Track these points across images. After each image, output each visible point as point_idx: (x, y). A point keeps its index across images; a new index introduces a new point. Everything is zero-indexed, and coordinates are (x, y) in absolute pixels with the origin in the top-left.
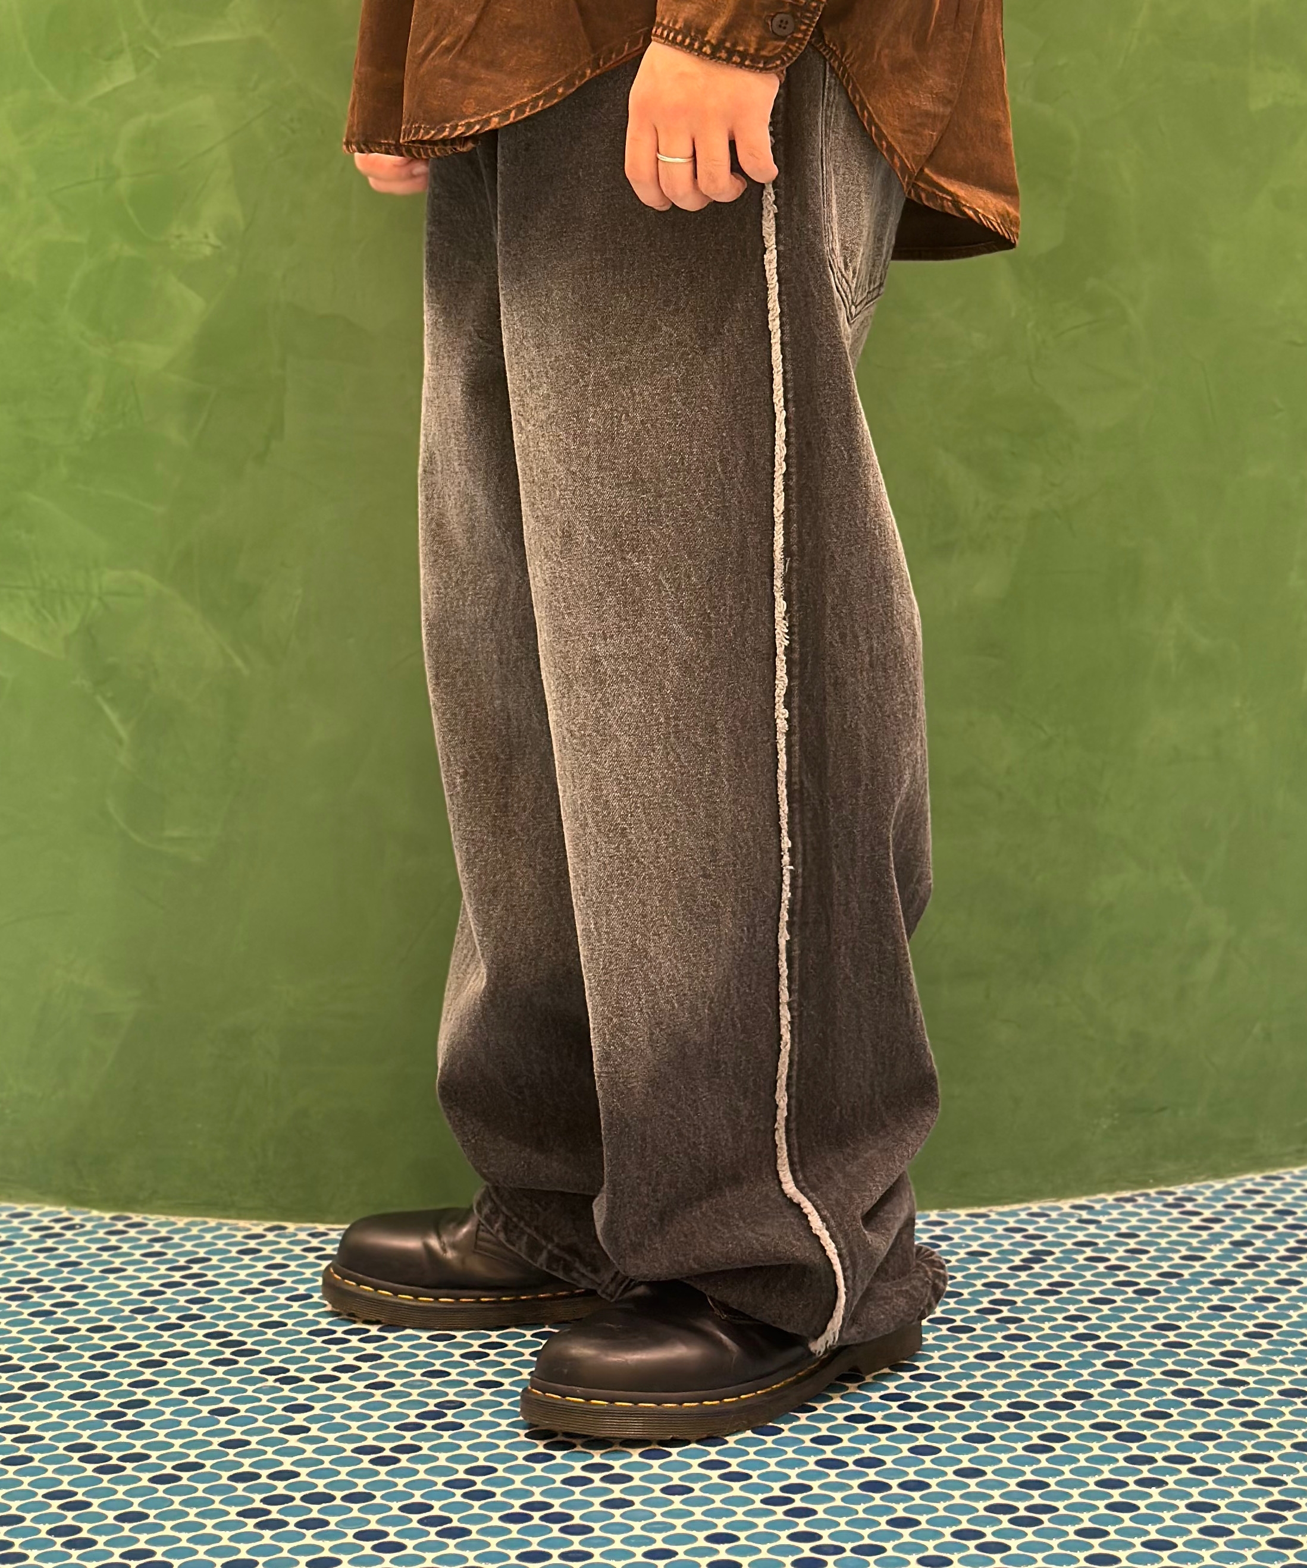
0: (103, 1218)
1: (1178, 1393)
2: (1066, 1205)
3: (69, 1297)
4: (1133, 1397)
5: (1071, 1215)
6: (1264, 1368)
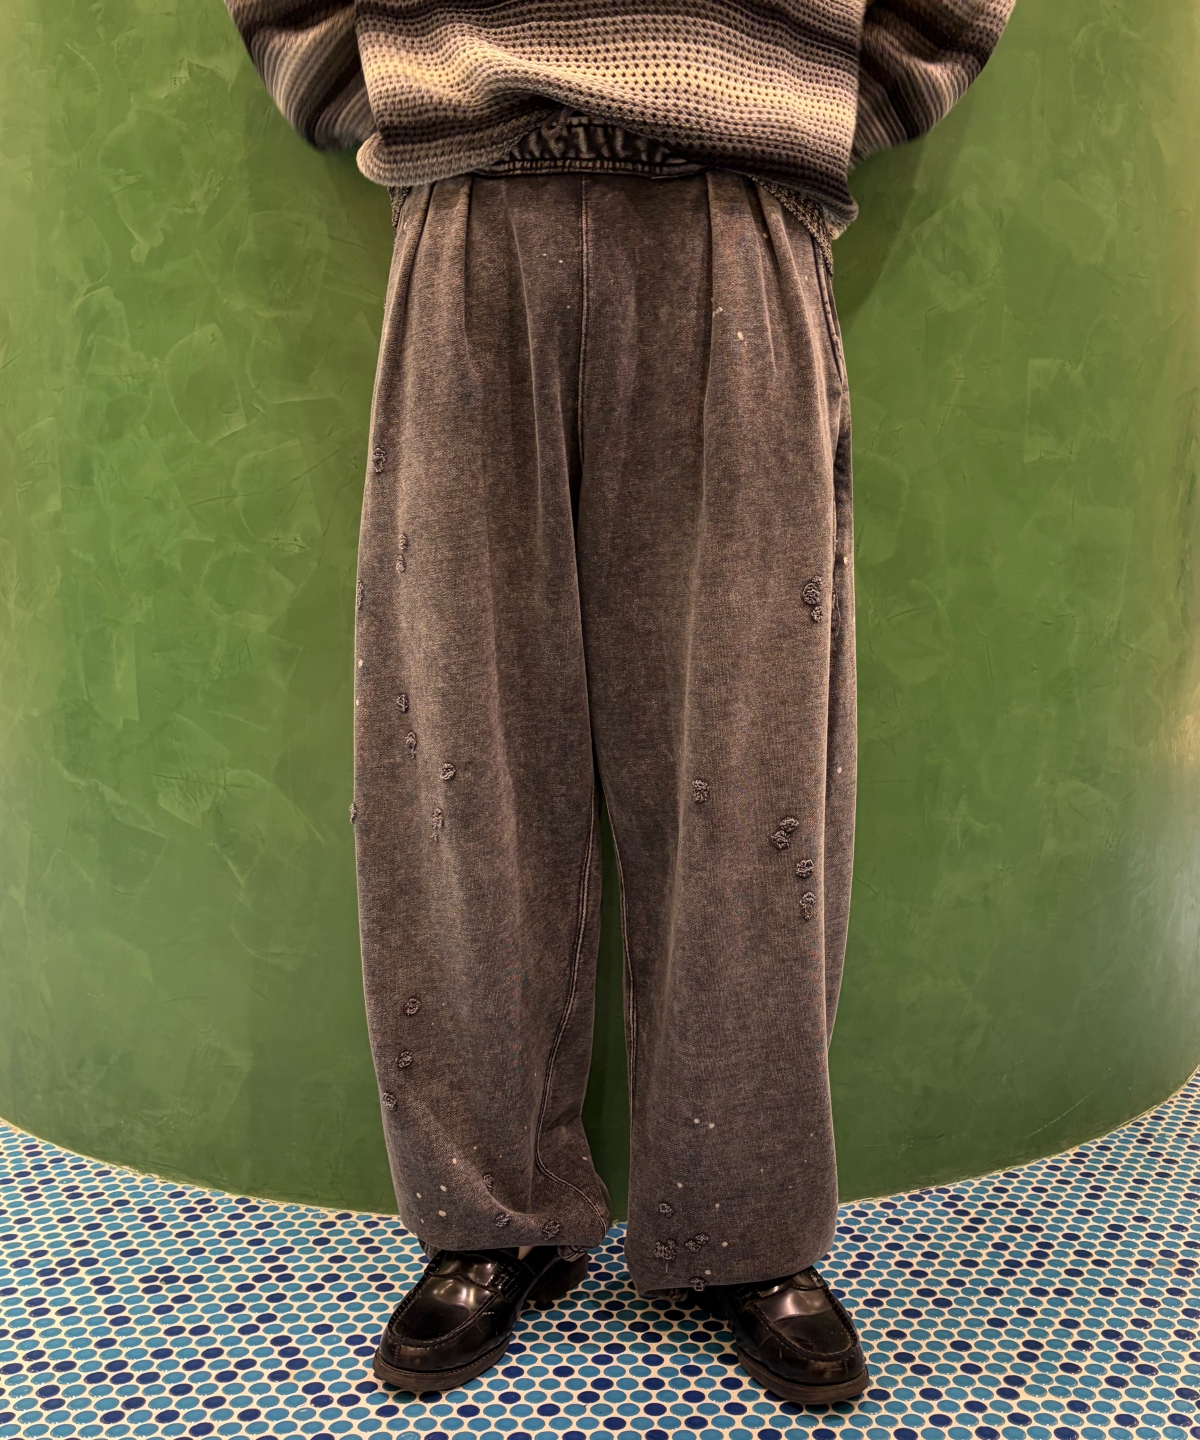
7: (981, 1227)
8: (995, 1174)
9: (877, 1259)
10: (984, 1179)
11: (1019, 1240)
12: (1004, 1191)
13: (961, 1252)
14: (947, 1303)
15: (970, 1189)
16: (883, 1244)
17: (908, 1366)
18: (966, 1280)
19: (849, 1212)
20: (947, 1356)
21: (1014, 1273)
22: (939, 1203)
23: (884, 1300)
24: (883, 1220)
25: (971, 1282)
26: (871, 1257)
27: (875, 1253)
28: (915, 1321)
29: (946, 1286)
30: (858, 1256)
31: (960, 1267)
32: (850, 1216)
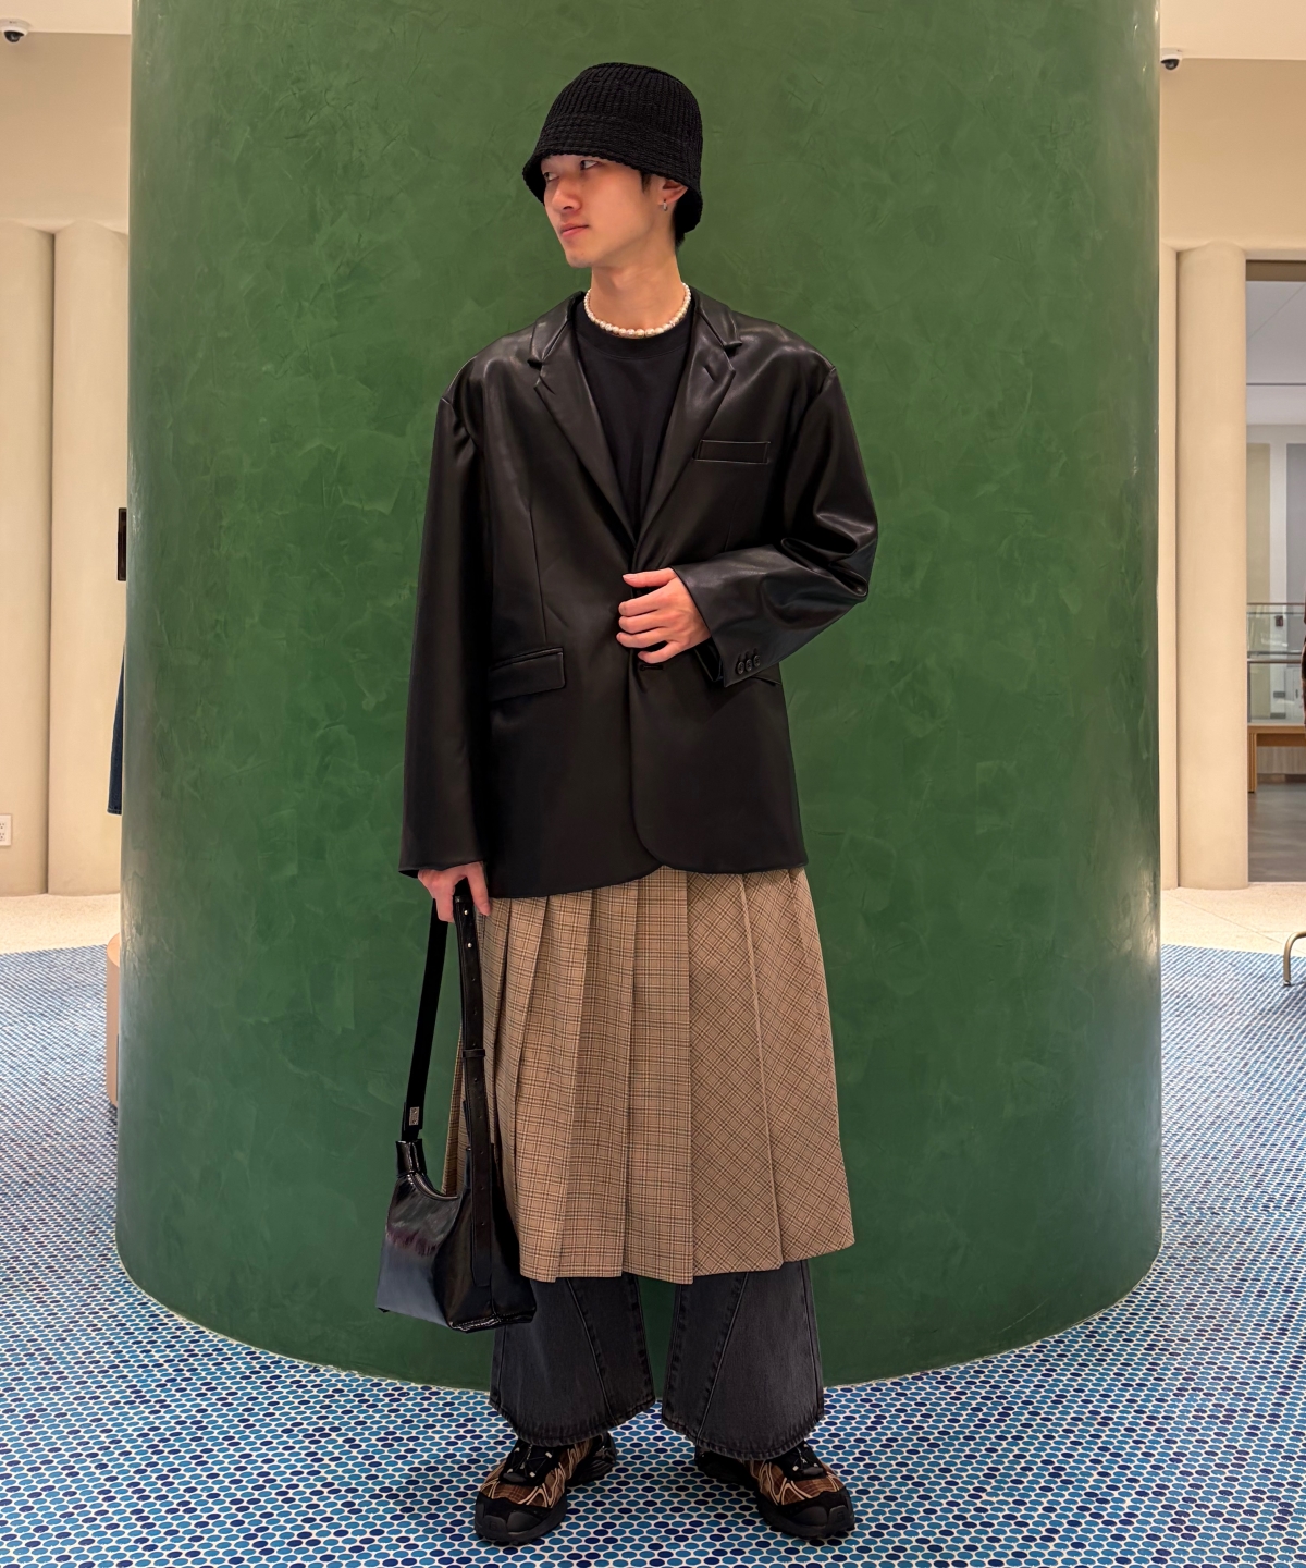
0: (417, 1388)
1: (955, 1517)
2: (889, 1382)
3: (411, 1445)
4: (934, 1521)
5: (892, 1390)
6: (994, 1499)
8: (976, 1361)
10: (968, 1364)
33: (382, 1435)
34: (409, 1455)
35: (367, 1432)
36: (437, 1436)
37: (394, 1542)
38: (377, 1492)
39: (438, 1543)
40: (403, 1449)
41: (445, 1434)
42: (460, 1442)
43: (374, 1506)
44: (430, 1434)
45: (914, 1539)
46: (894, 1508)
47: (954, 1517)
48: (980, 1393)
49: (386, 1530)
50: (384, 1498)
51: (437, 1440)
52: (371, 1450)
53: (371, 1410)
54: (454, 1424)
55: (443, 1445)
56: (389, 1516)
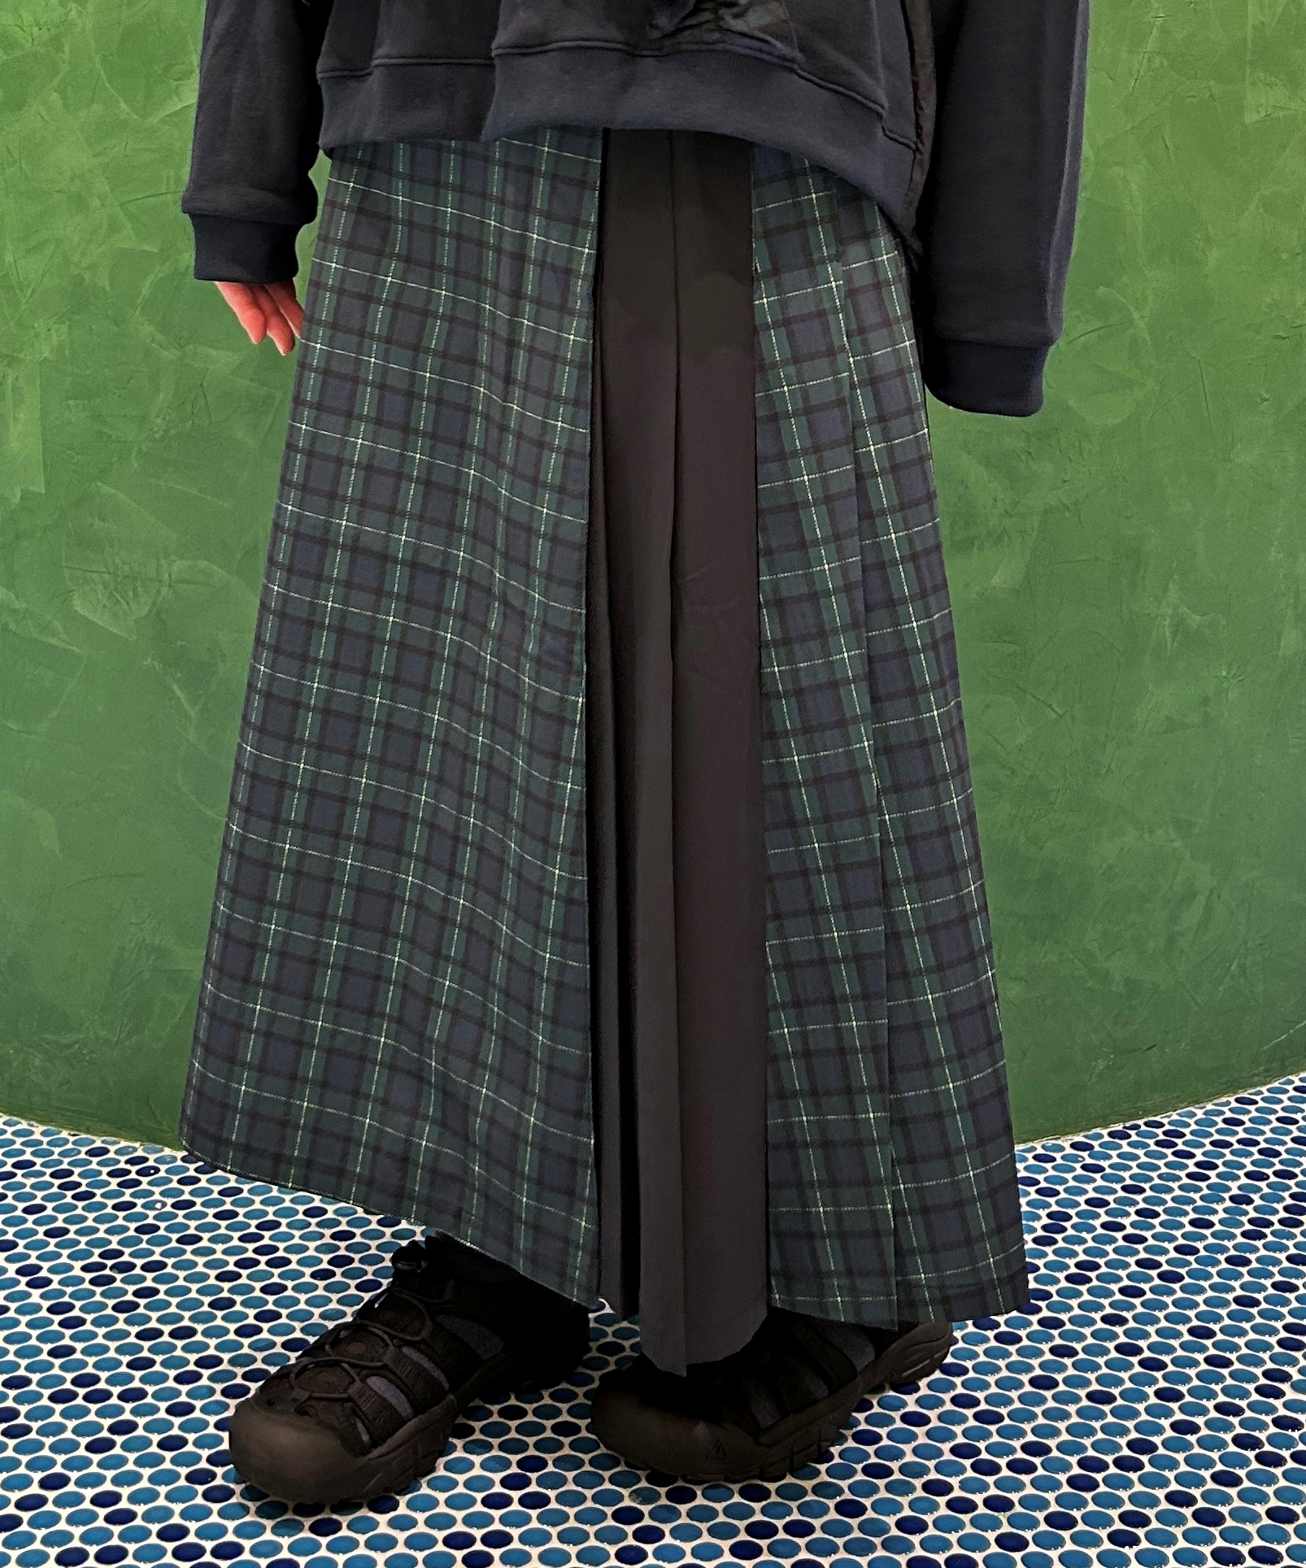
7: (1212, 1173)
8: (1224, 1100)
9: (1075, 1220)
10: (1210, 1107)
11: (1266, 1190)
12: (1241, 1123)
13: (1189, 1208)
14: (1179, 1278)
15: (1191, 1121)
16: (1081, 1199)
17: (1135, 1360)
18: (1199, 1245)
19: (1030, 1156)
20: (1183, 1346)
21: (1264, 1236)
22: (1151, 1142)
23: (1093, 1275)
24: (1078, 1166)
25: (1206, 1248)
26: (1068, 1218)
27: (1072, 1212)
28: (1137, 1301)
29: (1173, 1254)
30: (1049, 1216)
31: (1189, 1228)
32: (1032, 1162)
33: (95, 1259)
34: (142, 1302)
35: (65, 1252)
36: (201, 1260)
37: (87, 1505)
38: (68, 1386)
39: (178, 1508)
40: (131, 1288)
41: (219, 1255)
42: (244, 1273)
43: (56, 1418)
44: (188, 1256)
45: (1160, 1493)
46: (1110, 1419)
47: (1237, 1440)
48: (1243, 1166)
49: (74, 1475)
50: (79, 1401)
51: (200, 1269)
52: (69, 1290)
53: (81, 1204)
54: (236, 1235)
55: (212, 1281)
56: (84, 1441)
